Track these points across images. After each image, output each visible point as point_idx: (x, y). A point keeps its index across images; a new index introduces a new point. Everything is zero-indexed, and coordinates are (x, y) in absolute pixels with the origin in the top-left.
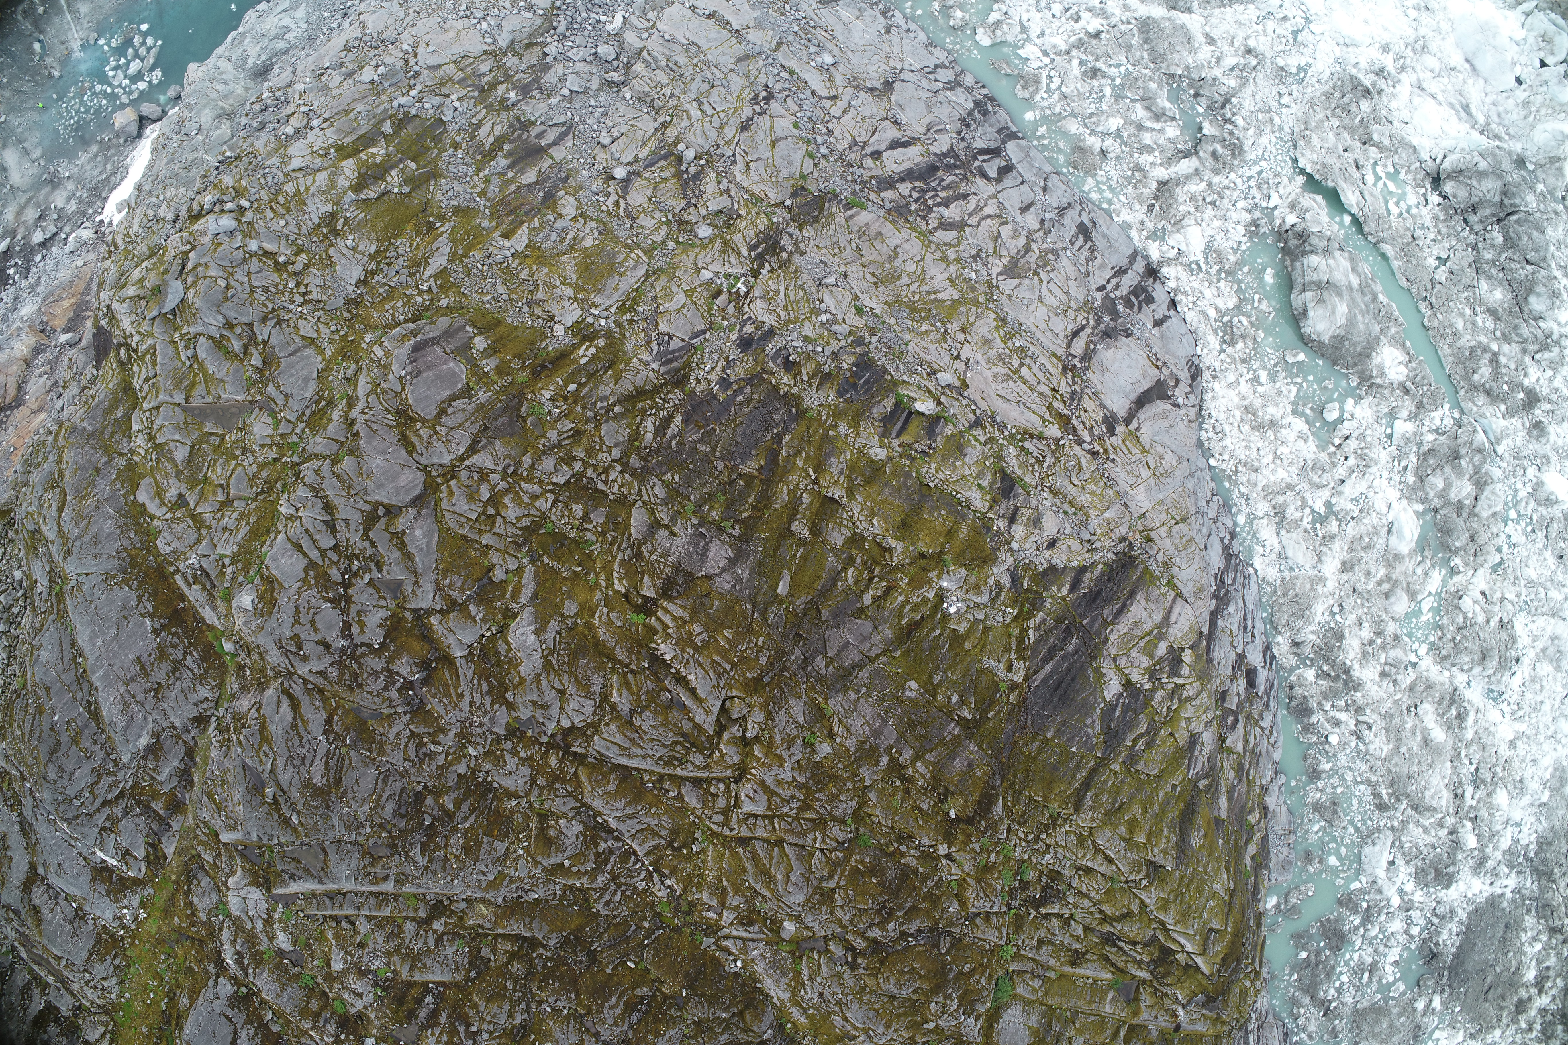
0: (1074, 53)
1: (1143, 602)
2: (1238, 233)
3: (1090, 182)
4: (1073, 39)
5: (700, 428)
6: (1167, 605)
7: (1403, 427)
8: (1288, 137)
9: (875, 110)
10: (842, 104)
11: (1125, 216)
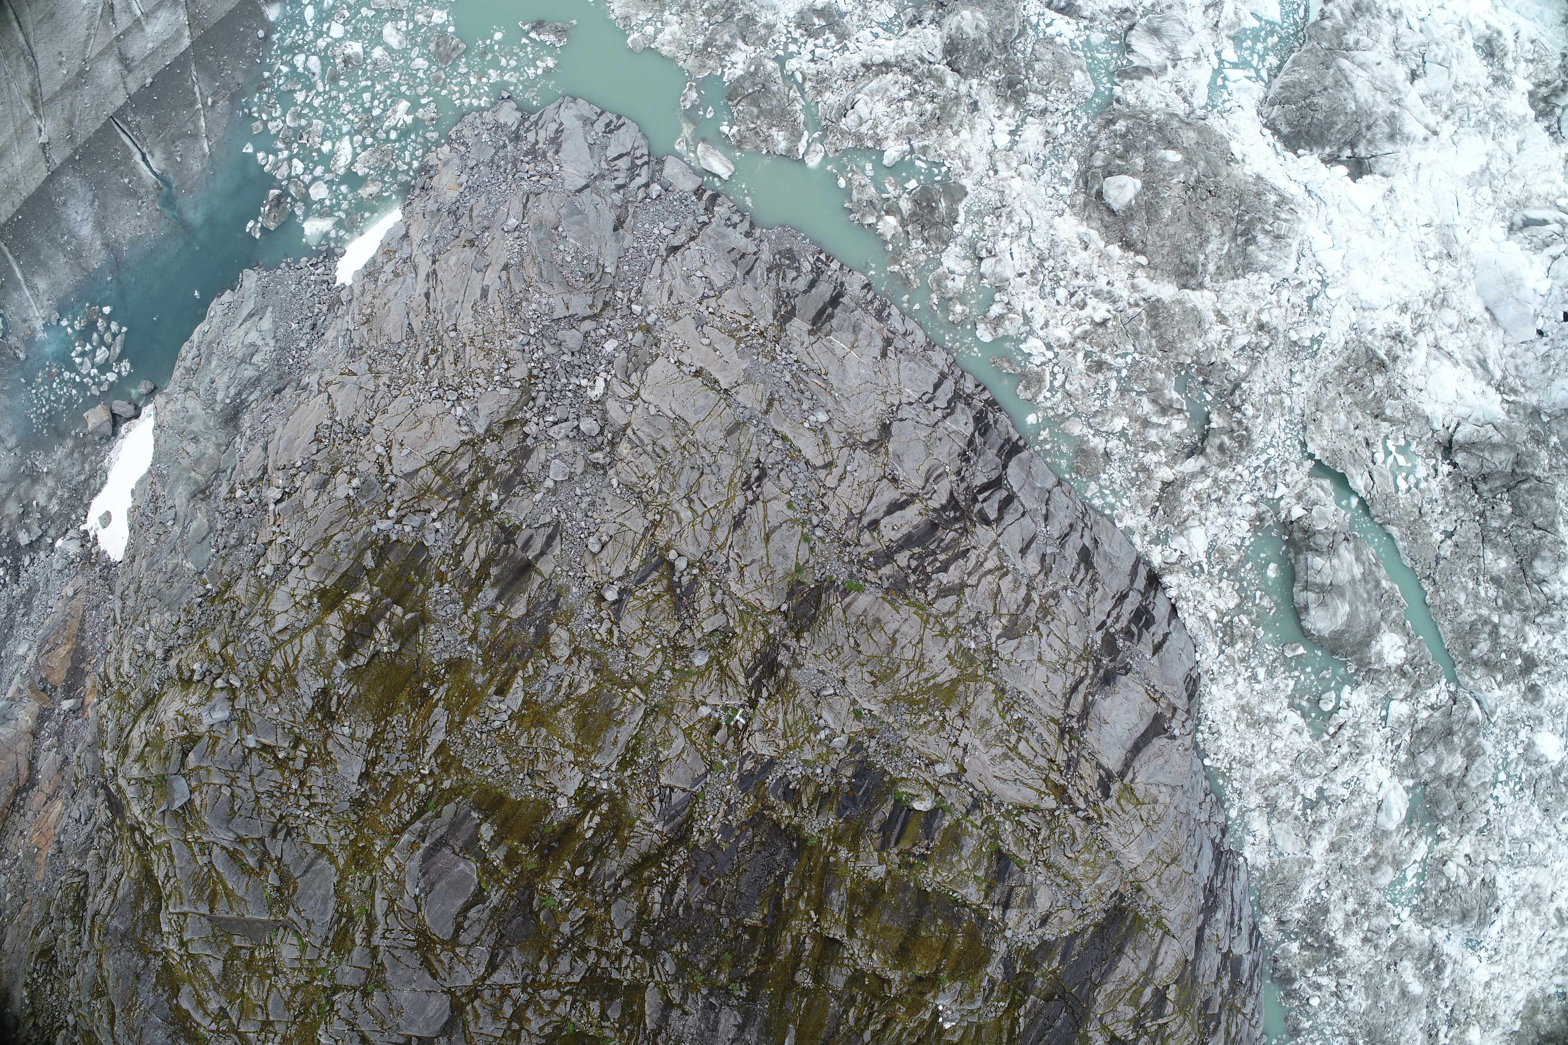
0: (1079, 345)
1: (1131, 953)
2: (1243, 529)
3: (1093, 486)
4: (1078, 331)
5: (705, 885)
6: (1154, 946)
7: (1399, 709)
8: (1298, 419)
9: (872, 469)
10: (837, 472)
11: (1128, 521)
